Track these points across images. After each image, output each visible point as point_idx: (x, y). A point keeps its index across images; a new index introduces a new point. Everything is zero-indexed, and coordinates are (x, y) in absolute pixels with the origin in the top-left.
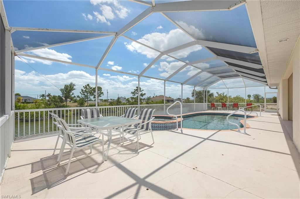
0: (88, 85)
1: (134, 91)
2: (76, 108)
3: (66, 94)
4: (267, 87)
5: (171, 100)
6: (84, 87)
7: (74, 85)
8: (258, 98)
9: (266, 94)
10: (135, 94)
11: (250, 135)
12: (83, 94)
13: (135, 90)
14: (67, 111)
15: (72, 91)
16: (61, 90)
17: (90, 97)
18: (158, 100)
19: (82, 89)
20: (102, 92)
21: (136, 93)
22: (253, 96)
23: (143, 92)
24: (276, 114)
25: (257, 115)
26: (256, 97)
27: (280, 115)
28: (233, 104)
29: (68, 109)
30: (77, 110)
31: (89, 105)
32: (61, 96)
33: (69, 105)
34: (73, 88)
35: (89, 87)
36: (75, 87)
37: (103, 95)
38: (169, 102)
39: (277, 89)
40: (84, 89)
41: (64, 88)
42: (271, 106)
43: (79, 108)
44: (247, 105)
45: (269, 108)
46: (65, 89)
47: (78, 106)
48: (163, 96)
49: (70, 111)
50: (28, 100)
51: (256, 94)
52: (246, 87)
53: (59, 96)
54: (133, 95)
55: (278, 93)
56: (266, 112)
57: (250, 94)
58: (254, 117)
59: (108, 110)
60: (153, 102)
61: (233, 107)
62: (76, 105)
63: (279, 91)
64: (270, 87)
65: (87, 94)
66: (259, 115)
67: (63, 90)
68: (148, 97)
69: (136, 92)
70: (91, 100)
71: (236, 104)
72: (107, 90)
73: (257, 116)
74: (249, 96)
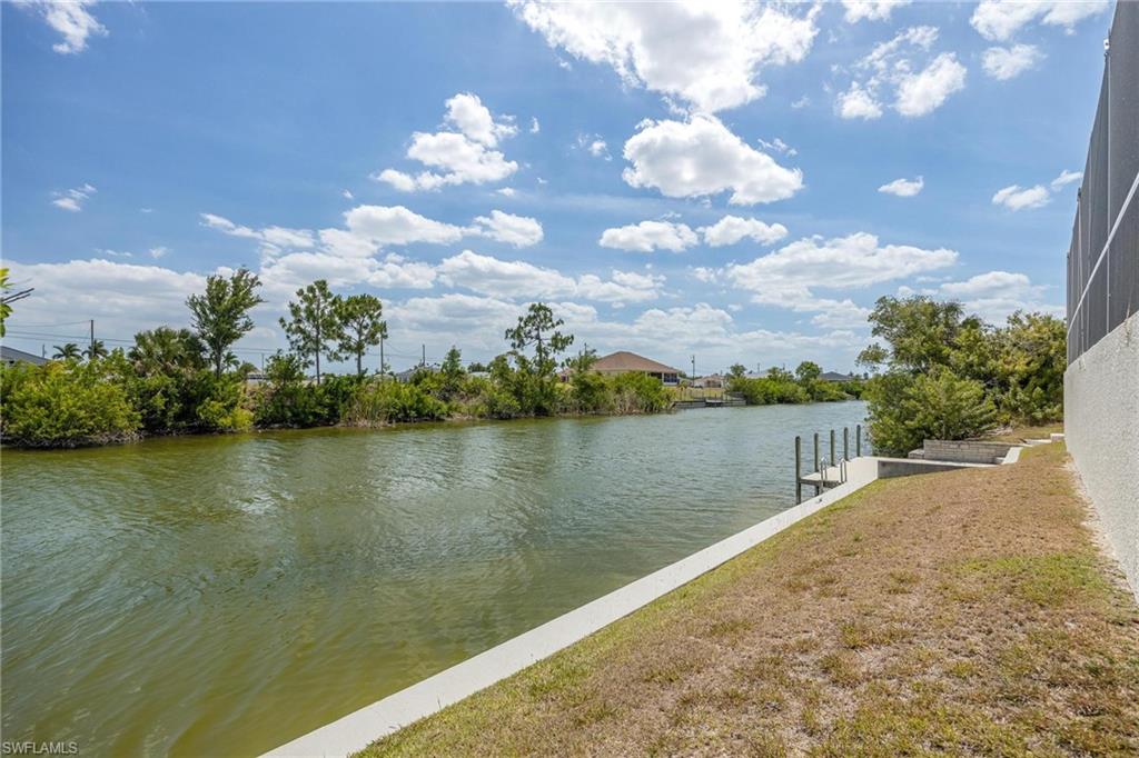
0: (322, 285)
1: (520, 327)
3: (215, 322)
5: (666, 375)
6: (300, 293)
7: (254, 282)
10: (522, 340)
12: (294, 326)
13: (521, 319)
15: (246, 312)
16: (193, 303)
19: (292, 305)
20: (380, 321)
23: (564, 330)
32: (195, 331)
34: (249, 293)
35: (326, 295)
40: (302, 302)
41: (205, 294)
46: (210, 298)
53: (184, 334)
54: (513, 345)
67: (202, 305)
68: (583, 354)
69: (528, 328)
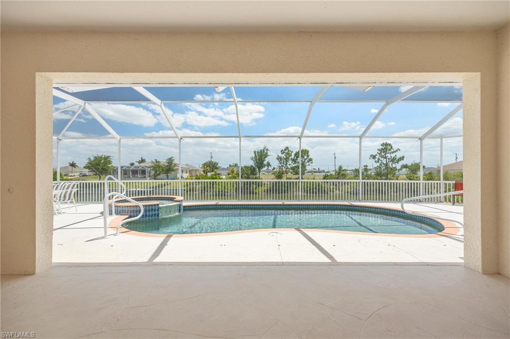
0: (287, 148)
1: (378, 153)
3: (258, 163)
10: (379, 159)
11: (88, 241)
13: (378, 150)
19: (278, 156)
23: (398, 155)
35: (288, 151)
36: (269, 153)
46: (256, 156)
54: (376, 161)
67: (254, 158)
69: (383, 154)
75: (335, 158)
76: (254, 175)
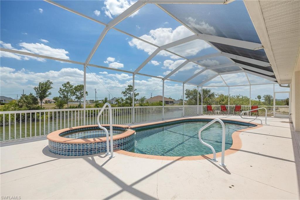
0: (68, 83)
1: (126, 91)
2: (53, 111)
3: (40, 93)
4: (277, 85)
5: (170, 101)
6: (63, 85)
7: (51, 83)
8: (269, 100)
9: (276, 94)
10: (126, 94)
12: (62, 93)
13: (126, 89)
14: (42, 114)
15: (49, 90)
16: (35, 89)
17: (71, 97)
18: (154, 102)
19: (60, 88)
21: (128, 93)
22: (264, 97)
23: (136, 92)
24: (288, 120)
25: (262, 122)
26: (267, 98)
27: (292, 123)
28: (235, 107)
29: (44, 111)
30: (55, 113)
31: (69, 107)
33: (44, 107)
34: (49, 86)
35: (69, 85)
36: (52, 85)
37: (87, 95)
38: (168, 104)
39: (289, 87)
40: (63, 87)
42: (283, 109)
43: (57, 110)
44: (252, 108)
45: (281, 111)
46: (39, 87)
47: (56, 108)
48: (161, 96)
49: (47, 113)
50: (4, 101)
51: (267, 95)
52: (250, 85)
54: (124, 96)
55: (290, 93)
56: (275, 117)
57: (259, 95)
58: (257, 126)
59: (92, 113)
60: (148, 104)
61: (235, 110)
62: (54, 107)
63: (291, 90)
64: (280, 85)
65: (68, 93)
66: (264, 123)
67: (37, 89)
68: (142, 97)
69: (128, 91)
70: (72, 101)
71: (238, 107)
72: (95, 89)
73: (261, 125)
74: (259, 97)
75: (96, 92)
76: (35, 104)
